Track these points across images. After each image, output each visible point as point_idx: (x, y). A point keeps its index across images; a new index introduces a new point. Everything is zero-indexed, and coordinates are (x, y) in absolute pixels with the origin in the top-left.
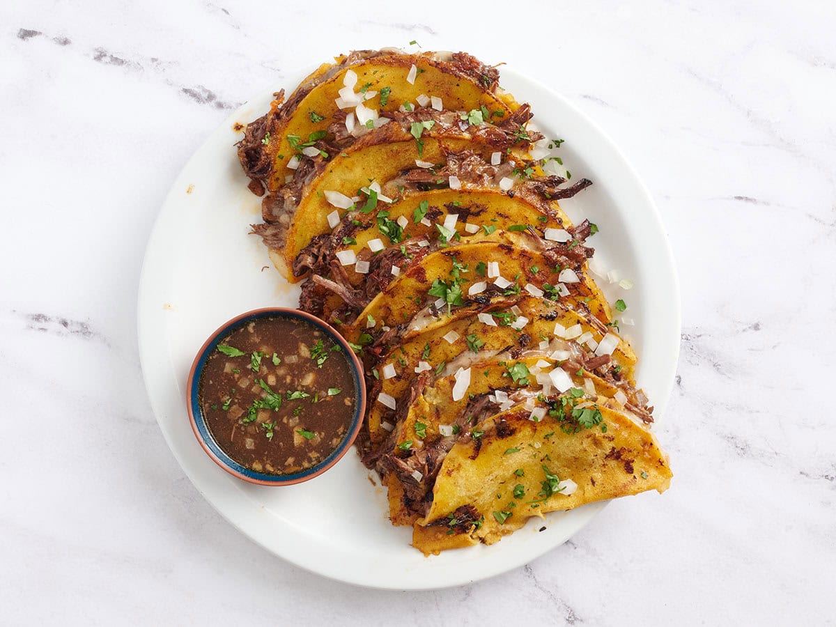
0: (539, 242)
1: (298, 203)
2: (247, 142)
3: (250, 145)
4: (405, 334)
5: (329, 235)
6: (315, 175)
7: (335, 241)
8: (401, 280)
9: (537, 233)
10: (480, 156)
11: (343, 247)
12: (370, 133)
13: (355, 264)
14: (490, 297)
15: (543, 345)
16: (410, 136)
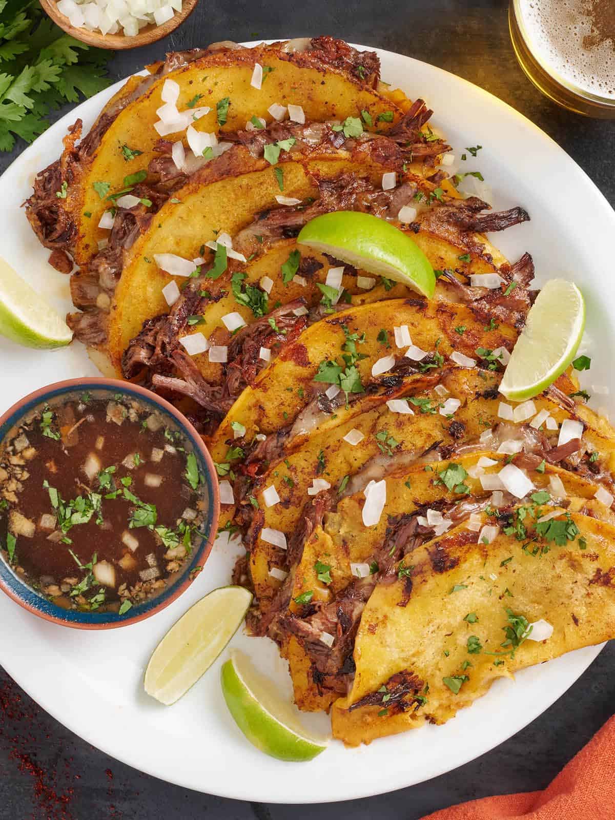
0: (462, 290)
1: (118, 275)
2: (37, 199)
3: (42, 203)
4: (288, 442)
5: (167, 315)
6: (138, 234)
7: (176, 322)
8: (274, 365)
9: (458, 279)
10: (367, 179)
11: (189, 329)
12: (208, 165)
13: (207, 351)
14: (403, 377)
15: (487, 436)
16: (261, 163)
